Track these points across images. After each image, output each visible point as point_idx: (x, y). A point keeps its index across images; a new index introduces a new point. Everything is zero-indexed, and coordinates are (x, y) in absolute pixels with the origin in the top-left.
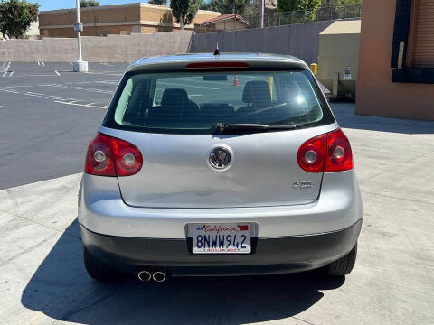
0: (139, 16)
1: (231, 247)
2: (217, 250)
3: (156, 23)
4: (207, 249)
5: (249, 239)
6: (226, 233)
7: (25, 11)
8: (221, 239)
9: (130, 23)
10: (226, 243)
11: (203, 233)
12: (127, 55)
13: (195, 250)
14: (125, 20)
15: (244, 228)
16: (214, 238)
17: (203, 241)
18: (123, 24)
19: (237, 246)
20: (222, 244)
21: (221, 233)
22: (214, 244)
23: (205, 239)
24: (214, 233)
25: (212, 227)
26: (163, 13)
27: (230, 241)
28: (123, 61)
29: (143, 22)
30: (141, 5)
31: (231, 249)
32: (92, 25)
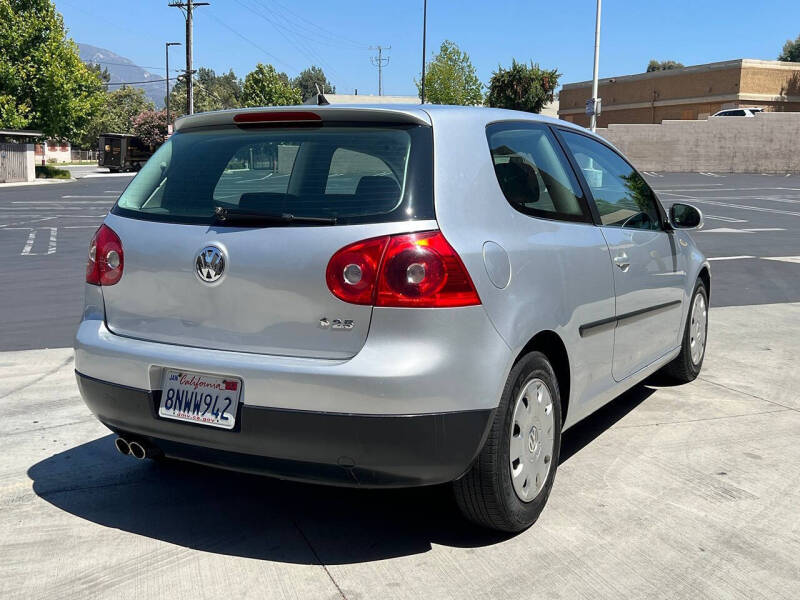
0: (737, 85)
1: (208, 415)
2: (190, 417)
3: (773, 96)
4: (177, 412)
5: (234, 406)
6: (206, 390)
7: (536, 84)
8: (198, 398)
9: (719, 99)
10: (203, 406)
11: (176, 385)
12: (697, 157)
13: (163, 412)
14: (711, 92)
15: (231, 385)
16: (189, 396)
17: (174, 399)
18: (704, 100)
19: (217, 415)
20: (197, 408)
21: (200, 390)
22: (187, 406)
23: (178, 398)
24: (190, 388)
25: (189, 379)
26: (790, 76)
27: (209, 405)
28: (687, 168)
29: (743, 95)
30: (744, 65)
31: (207, 418)
32: (648, 105)
